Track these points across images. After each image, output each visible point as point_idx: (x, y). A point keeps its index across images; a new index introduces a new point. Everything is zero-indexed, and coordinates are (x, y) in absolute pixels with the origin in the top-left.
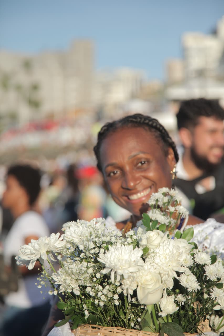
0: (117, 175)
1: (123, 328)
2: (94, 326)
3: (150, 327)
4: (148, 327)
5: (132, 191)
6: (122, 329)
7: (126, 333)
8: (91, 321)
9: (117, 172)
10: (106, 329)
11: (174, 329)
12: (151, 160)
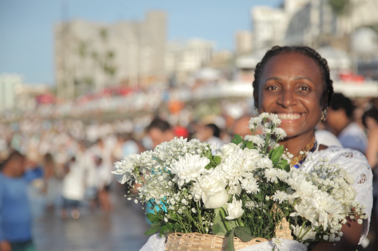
0: (274, 91)
1: (200, 233)
2: (179, 234)
3: (224, 232)
4: (222, 232)
5: (285, 110)
6: (199, 235)
7: (201, 238)
8: (176, 230)
9: (275, 87)
10: (187, 235)
11: (245, 232)
12: (313, 90)
